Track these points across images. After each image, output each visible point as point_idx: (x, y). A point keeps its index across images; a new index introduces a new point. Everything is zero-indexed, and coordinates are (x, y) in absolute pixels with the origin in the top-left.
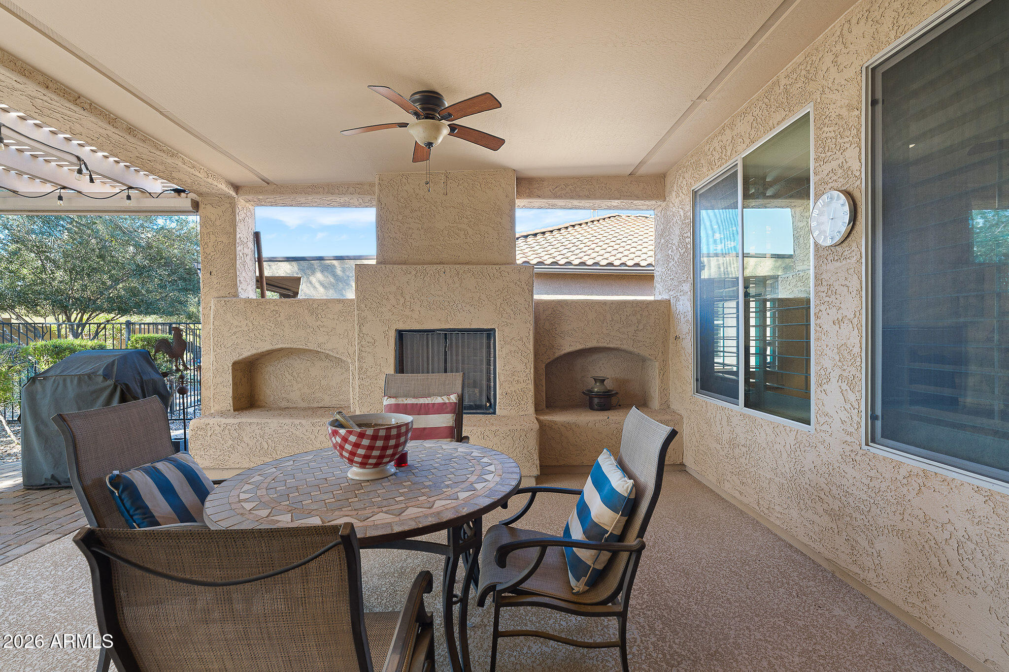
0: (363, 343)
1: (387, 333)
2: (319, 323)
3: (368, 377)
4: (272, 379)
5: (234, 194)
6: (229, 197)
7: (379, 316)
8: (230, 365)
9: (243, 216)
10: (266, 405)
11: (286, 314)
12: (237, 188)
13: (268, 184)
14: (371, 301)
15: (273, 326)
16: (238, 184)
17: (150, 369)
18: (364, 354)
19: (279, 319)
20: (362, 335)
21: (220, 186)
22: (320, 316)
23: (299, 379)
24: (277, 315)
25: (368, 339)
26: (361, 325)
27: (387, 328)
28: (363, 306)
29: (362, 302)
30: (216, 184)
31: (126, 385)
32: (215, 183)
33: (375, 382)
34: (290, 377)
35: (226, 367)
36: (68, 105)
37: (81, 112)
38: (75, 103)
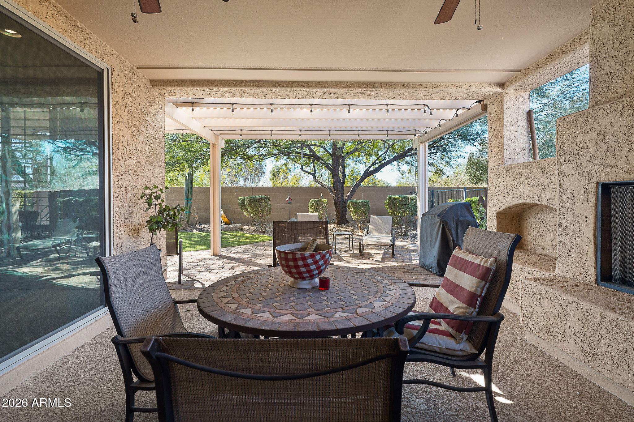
0: (563, 198)
1: (587, 187)
2: (548, 180)
3: (567, 234)
4: (532, 229)
5: (500, 90)
6: (500, 94)
7: (579, 169)
8: (495, 214)
9: (511, 103)
10: (529, 249)
11: (526, 175)
12: (502, 85)
13: (520, 71)
14: (570, 153)
15: (518, 185)
16: (503, 81)
17: (468, 214)
18: (563, 210)
19: (521, 179)
20: (562, 191)
21: (483, 90)
22: (549, 174)
23: (551, 231)
24: (520, 176)
25: (569, 195)
26: (561, 180)
27: (587, 182)
28: (562, 160)
29: (561, 156)
30: (480, 90)
31: (446, 221)
32: (478, 89)
33: (574, 241)
34: (545, 229)
35: (493, 215)
36: (371, 89)
37: (377, 89)
38: (373, 87)
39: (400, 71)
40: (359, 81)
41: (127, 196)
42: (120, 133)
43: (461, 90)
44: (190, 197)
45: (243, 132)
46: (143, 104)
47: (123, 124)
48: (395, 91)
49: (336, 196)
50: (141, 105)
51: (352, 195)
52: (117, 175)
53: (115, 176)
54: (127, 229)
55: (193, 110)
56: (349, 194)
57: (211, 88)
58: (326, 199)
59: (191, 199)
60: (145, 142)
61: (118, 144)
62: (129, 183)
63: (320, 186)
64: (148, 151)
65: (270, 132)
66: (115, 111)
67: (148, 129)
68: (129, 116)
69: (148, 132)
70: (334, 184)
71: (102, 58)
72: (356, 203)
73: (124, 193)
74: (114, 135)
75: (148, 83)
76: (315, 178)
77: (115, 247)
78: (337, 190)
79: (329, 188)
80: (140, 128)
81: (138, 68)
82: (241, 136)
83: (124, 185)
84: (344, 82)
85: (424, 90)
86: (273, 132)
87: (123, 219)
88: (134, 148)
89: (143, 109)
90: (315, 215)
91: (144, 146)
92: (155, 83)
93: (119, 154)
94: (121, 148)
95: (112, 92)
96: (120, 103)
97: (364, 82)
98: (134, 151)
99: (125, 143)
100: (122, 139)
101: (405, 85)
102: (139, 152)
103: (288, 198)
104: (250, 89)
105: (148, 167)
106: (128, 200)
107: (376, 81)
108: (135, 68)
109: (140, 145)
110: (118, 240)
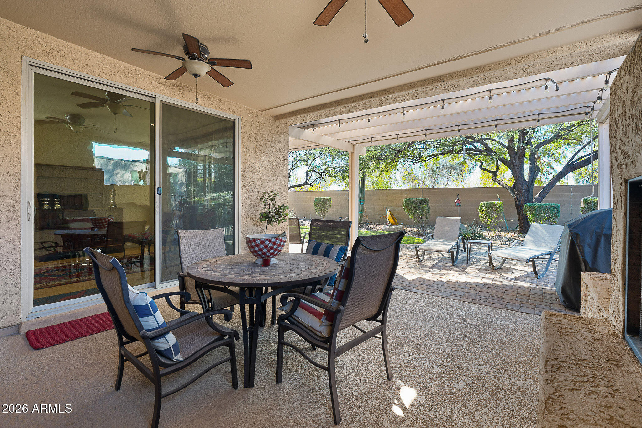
36: (437, 84)
37: (443, 83)
38: (438, 82)
39: (454, 60)
40: (423, 79)
41: (252, 198)
42: (247, 157)
43: (564, 54)
44: (362, 199)
45: (373, 139)
46: (267, 135)
47: (250, 152)
48: (468, 80)
49: (517, 199)
50: (265, 136)
51: (543, 197)
52: (244, 185)
53: (242, 185)
54: (252, 220)
55: (313, 130)
56: (537, 195)
57: (307, 114)
58: (501, 202)
59: (364, 200)
60: (269, 161)
61: (245, 165)
62: (254, 190)
63: (500, 186)
64: (271, 167)
65: (396, 136)
66: (243, 144)
67: (271, 151)
68: (255, 146)
69: (272, 154)
70: (515, 183)
71: (234, 113)
72: (534, 207)
73: (249, 196)
74: (242, 160)
75: (272, 119)
76: (496, 177)
77: (242, 231)
78: (518, 191)
79: (510, 188)
80: (265, 152)
81: (262, 111)
82: (371, 143)
83: (250, 191)
84: (408, 84)
85: (505, 69)
86: (399, 136)
87: (249, 214)
88: (259, 166)
89: (267, 138)
90: (457, 220)
91: (268, 164)
92: (277, 118)
93: (246, 171)
94: (247, 167)
95: (241, 132)
96: (247, 138)
97: (428, 79)
98: (258, 168)
99: (251, 163)
100: (249, 161)
101: (478, 70)
102: (262, 168)
103: (456, 200)
104: (333, 109)
105: (271, 178)
106: (253, 201)
107: (441, 74)
108: (260, 112)
109: (264, 163)
110: (244, 227)
